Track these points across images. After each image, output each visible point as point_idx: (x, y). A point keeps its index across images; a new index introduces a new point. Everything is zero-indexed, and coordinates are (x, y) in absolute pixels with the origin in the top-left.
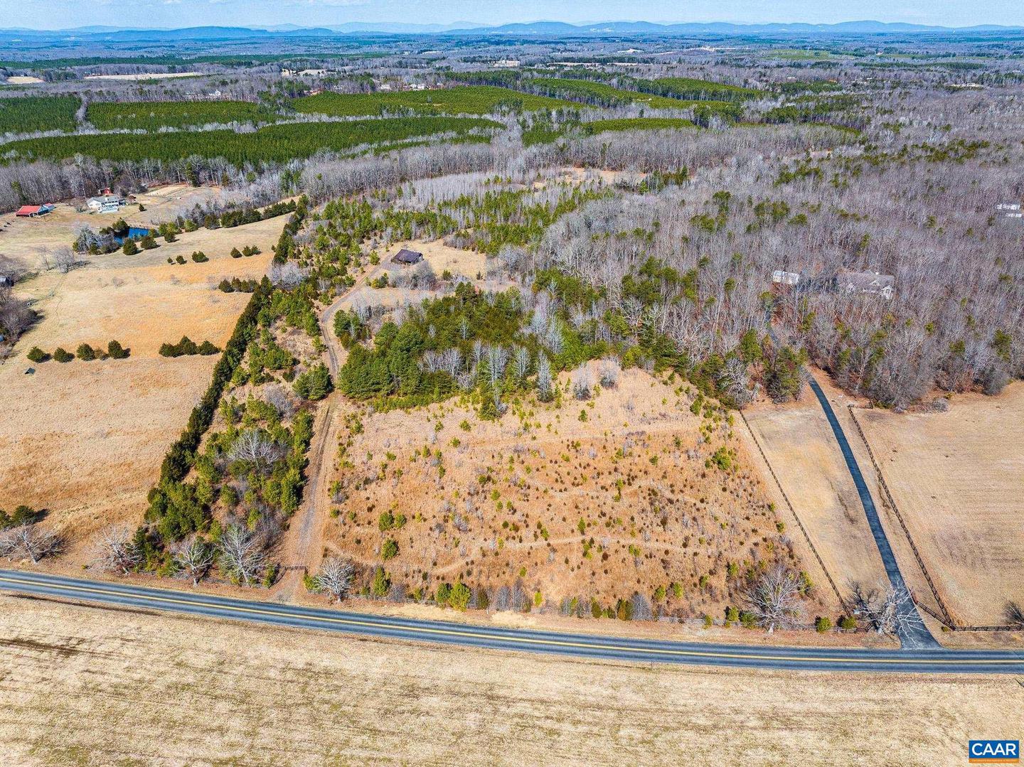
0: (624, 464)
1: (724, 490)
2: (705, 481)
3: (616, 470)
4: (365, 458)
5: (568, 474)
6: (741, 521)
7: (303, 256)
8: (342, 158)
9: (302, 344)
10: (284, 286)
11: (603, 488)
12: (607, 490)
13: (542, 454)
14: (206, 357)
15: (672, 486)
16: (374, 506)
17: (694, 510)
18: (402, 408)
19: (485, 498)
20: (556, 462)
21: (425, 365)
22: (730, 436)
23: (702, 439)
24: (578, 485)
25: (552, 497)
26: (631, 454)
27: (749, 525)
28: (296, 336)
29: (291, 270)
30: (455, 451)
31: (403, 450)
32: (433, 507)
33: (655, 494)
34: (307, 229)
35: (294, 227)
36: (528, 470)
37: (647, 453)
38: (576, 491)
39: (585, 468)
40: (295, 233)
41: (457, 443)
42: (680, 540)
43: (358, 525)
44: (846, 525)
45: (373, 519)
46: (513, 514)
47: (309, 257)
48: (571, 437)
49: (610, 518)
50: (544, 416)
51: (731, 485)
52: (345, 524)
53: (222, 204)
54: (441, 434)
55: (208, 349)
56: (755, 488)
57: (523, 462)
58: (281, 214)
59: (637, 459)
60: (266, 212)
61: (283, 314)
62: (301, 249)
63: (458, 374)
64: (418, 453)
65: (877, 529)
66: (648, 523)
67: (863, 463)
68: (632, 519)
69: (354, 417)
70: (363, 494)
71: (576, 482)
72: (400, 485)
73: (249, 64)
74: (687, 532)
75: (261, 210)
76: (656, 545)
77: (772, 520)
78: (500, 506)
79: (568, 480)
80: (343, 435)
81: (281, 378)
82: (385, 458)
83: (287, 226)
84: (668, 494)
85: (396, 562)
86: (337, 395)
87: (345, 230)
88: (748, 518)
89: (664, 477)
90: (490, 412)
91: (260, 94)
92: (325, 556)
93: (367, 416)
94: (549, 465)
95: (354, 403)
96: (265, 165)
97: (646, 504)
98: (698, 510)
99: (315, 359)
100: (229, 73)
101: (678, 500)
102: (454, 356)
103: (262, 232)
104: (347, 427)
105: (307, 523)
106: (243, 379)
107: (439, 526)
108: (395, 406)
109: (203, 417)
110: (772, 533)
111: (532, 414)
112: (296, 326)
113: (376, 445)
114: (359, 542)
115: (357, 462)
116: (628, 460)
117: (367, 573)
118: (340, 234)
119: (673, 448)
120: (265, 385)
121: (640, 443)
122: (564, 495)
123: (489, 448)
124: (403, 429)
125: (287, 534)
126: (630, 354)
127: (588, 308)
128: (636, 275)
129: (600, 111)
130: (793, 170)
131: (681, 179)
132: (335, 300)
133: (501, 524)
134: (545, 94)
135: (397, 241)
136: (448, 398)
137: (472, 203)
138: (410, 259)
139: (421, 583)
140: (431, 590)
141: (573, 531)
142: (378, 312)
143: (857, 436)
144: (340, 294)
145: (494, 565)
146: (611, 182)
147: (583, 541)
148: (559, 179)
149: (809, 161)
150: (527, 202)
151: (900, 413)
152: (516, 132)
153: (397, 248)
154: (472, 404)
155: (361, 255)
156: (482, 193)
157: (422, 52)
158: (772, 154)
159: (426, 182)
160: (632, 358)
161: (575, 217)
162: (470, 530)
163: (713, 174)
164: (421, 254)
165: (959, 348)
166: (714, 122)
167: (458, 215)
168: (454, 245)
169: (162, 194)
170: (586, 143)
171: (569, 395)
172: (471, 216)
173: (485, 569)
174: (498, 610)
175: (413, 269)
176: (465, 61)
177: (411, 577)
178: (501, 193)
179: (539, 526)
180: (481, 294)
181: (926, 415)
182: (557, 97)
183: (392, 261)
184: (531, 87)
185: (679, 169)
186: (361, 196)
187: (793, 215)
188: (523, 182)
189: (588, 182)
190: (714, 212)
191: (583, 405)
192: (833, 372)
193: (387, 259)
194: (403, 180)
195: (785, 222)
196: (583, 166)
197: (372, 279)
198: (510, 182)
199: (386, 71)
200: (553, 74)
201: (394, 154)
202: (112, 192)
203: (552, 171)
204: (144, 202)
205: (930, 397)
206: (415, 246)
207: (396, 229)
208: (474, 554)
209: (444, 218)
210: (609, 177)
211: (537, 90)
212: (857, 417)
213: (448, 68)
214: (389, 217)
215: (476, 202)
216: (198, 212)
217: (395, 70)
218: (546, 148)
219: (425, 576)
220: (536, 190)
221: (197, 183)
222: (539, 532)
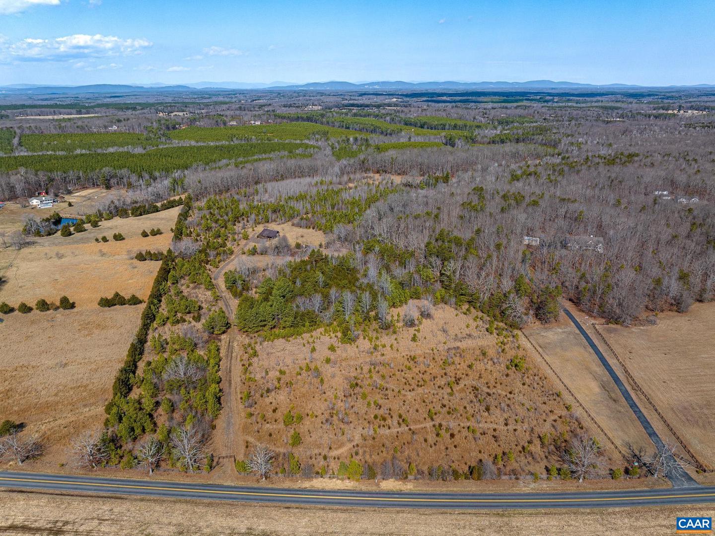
0: (450, 370)
1: (524, 384)
2: (509, 379)
3: (445, 374)
4: (264, 374)
5: (413, 378)
7: (194, 235)
10: (183, 255)
11: (439, 387)
12: (442, 389)
13: (392, 365)
14: (133, 306)
15: (487, 383)
16: (276, 409)
18: (284, 337)
19: (357, 399)
20: (402, 371)
21: (298, 306)
22: (518, 348)
23: (500, 350)
24: (421, 386)
25: (405, 395)
26: (453, 363)
27: (547, 408)
28: (197, 290)
29: (187, 245)
30: (328, 366)
31: (290, 367)
32: (319, 407)
33: (477, 390)
34: (194, 217)
35: (184, 216)
36: (383, 377)
37: (465, 362)
38: (420, 390)
39: (423, 374)
40: (186, 219)
41: (328, 361)
42: (502, 421)
43: (268, 423)
44: (611, 403)
45: (277, 418)
46: (379, 409)
47: (198, 235)
48: (409, 354)
49: (449, 408)
50: (386, 339)
51: (527, 381)
52: (258, 423)
53: (129, 201)
54: (315, 355)
55: (135, 301)
56: (544, 382)
57: (378, 372)
58: (173, 207)
59: (458, 367)
60: (162, 205)
61: (186, 275)
62: (192, 230)
63: (321, 312)
64: (301, 369)
65: (633, 406)
66: (476, 410)
67: (612, 362)
68: (465, 408)
69: (250, 345)
70: (268, 400)
71: (420, 384)
72: (292, 392)
73: (134, 109)
74: (505, 416)
75: (159, 205)
76: (486, 426)
77: (562, 403)
78: (369, 404)
79: (413, 382)
80: (243, 359)
81: (191, 320)
82: (278, 373)
83: (181, 214)
84: (486, 389)
85: (301, 449)
86: (234, 330)
87: (222, 216)
88: (545, 403)
89: (480, 377)
90: (348, 337)
91: (146, 127)
92: (247, 447)
93: (259, 344)
94: (397, 373)
95: (248, 336)
96: (157, 174)
97: (472, 397)
98: (509, 399)
99: (214, 305)
100: (121, 114)
101: (494, 393)
102: (318, 299)
103: (162, 219)
104: (246, 353)
105: (229, 423)
106: (163, 321)
107: (327, 421)
108: (278, 337)
109: (137, 349)
110: (564, 412)
111: (377, 338)
112: (196, 283)
113: (270, 365)
114: (270, 435)
115: (258, 377)
116: (453, 367)
117: (281, 458)
118: (218, 220)
119: (481, 357)
120: (180, 325)
121: (458, 355)
122: (413, 393)
123: (352, 363)
124: (287, 352)
125: (215, 432)
126: (438, 295)
127: (403, 264)
128: (433, 242)
129: (382, 137)
130: (519, 173)
131: (446, 179)
132: (222, 264)
133: (373, 416)
134: (343, 127)
135: (259, 223)
136: (315, 329)
137: (308, 197)
138: (271, 235)
139: (323, 463)
140: (330, 468)
141: (425, 419)
142: (254, 271)
143: (603, 344)
144: (224, 260)
145: (374, 446)
146: (399, 182)
147: (434, 426)
148: (364, 181)
149: (528, 166)
150: (345, 196)
151: (627, 327)
152: (328, 151)
153: (260, 229)
154: (333, 333)
155: (235, 233)
156: (314, 191)
157: (253, 100)
158: (504, 162)
159: (274, 184)
160: (439, 297)
161: (381, 205)
162: (351, 422)
163: (467, 176)
164: (278, 232)
165: (658, 282)
166: (459, 143)
167: (299, 206)
168: (299, 226)
169: (84, 194)
170: (379, 157)
171: (401, 324)
172: (309, 206)
173: (367, 450)
174: (383, 479)
175: (275, 241)
176: (285, 106)
177: (314, 459)
178: (327, 190)
179: (400, 416)
180: (326, 257)
181: (645, 328)
182: (351, 129)
183: (258, 237)
184: (333, 123)
185: (443, 173)
186: (229, 194)
187: (527, 200)
188: (340, 183)
189: (384, 182)
190: (475, 200)
191: (412, 331)
192: (576, 301)
193: (254, 235)
194: (256, 183)
195: (524, 205)
196: (378, 172)
197: (246, 250)
198: (331, 183)
199: (232, 113)
200: (346, 114)
201: (249, 166)
202: (47, 193)
203: (358, 176)
204: (71, 201)
205: (644, 315)
206: (273, 227)
207: (257, 215)
208: (357, 439)
209: (291, 207)
210: (398, 180)
211: (337, 124)
212: (600, 331)
213: (273, 111)
214: (252, 208)
215: (311, 197)
216: (113, 206)
217: (238, 112)
218: (352, 161)
219: (325, 458)
220: (350, 188)
221: (108, 187)
222: (401, 421)
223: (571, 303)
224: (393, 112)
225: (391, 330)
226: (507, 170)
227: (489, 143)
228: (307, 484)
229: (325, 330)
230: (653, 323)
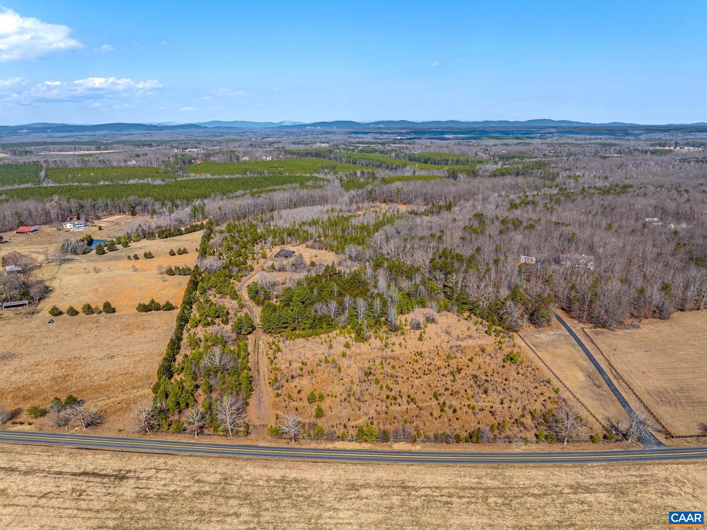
0: (453, 362)
1: (518, 373)
2: (505, 369)
3: (449, 366)
4: (288, 365)
5: (420, 369)
6: (532, 389)
7: (217, 254)
8: (229, 198)
9: (229, 303)
10: (208, 271)
11: (443, 375)
12: (446, 376)
13: (401, 359)
14: (166, 312)
15: (485, 373)
16: (301, 390)
17: (502, 385)
18: (304, 337)
19: (371, 384)
20: (410, 363)
21: (315, 311)
22: (514, 346)
23: (497, 348)
24: (427, 374)
25: (413, 382)
26: (456, 357)
27: (538, 392)
28: (223, 299)
29: (211, 262)
30: (344, 359)
31: (311, 360)
32: (338, 389)
33: (477, 377)
34: (216, 239)
35: (207, 237)
36: (394, 367)
37: (466, 356)
38: (426, 377)
39: (429, 365)
40: (209, 241)
41: (344, 355)
42: (498, 401)
43: (294, 401)
44: (595, 388)
45: (302, 398)
46: (391, 391)
47: (221, 254)
48: (416, 350)
49: (452, 391)
50: (395, 339)
51: (521, 371)
52: (285, 401)
53: (154, 226)
54: (332, 351)
55: (169, 307)
56: (536, 372)
57: (389, 364)
58: (195, 231)
59: (460, 360)
60: (186, 229)
61: (212, 287)
62: (215, 250)
63: (336, 317)
64: (321, 361)
65: (614, 390)
66: (476, 393)
67: (597, 357)
68: (466, 391)
69: (274, 343)
70: (292, 385)
71: (426, 373)
72: (314, 379)
73: (150, 145)
74: (501, 397)
75: (183, 229)
76: (484, 404)
77: (551, 388)
78: (381, 388)
79: (420, 373)
80: (269, 353)
81: (220, 323)
82: (300, 365)
83: (204, 236)
84: (484, 377)
85: (323, 419)
86: (259, 332)
87: (241, 238)
88: (536, 388)
89: (479, 368)
90: (361, 337)
91: (164, 162)
92: (277, 418)
93: (282, 342)
94: (406, 365)
95: (271, 336)
96: (179, 202)
97: (472, 382)
98: (505, 384)
99: (240, 312)
100: (138, 150)
101: (491, 380)
102: (333, 305)
103: (187, 241)
104: (271, 349)
105: (260, 401)
106: (196, 323)
107: (345, 400)
108: (298, 336)
109: (175, 345)
110: (553, 395)
111: (387, 338)
112: (222, 294)
113: (292, 358)
114: (297, 409)
115: (283, 367)
116: (455, 361)
117: (307, 426)
118: (238, 241)
119: (480, 353)
120: (210, 327)
121: (460, 351)
122: (419, 380)
123: (365, 357)
124: (307, 349)
125: (248, 408)
126: (442, 303)
127: (410, 278)
128: (437, 259)
129: (387, 171)
130: (518, 202)
131: (449, 207)
132: (244, 279)
133: (385, 397)
134: (350, 162)
135: (276, 245)
136: (331, 331)
137: (320, 223)
138: (287, 255)
139: (342, 430)
140: (350, 434)
141: (431, 399)
142: (274, 285)
143: (590, 343)
144: (246, 276)
145: (386, 419)
146: (405, 211)
147: (439, 404)
148: (372, 209)
149: (527, 196)
150: (355, 222)
151: (613, 330)
152: (337, 183)
153: (277, 249)
154: (348, 334)
155: (254, 253)
156: (325, 218)
157: (263, 138)
158: (503, 193)
159: (288, 211)
160: (443, 305)
161: (388, 228)
162: (366, 401)
163: (469, 205)
164: (294, 252)
165: (642, 291)
166: (461, 176)
167: (312, 230)
168: (313, 247)
169: (112, 220)
170: (385, 188)
171: (408, 327)
172: (321, 231)
173: (381, 421)
174: (395, 442)
175: (292, 260)
176: (294, 143)
177: (335, 427)
178: (338, 217)
179: (409, 396)
180: (340, 272)
181: (629, 331)
182: (358, 164)
183: (275, 256)
184: (341, 158)
185: (446, 203)
186: (247, 220)
187: (525, 224)
188: (349, 211)
189: (391, 210)
190: (476, 224)
191: (418, 332)
192: (568, 310)
193: (271, 255)
194: (272, 210)
195: (522, 228)
196: (385, 202)
197: (265, 267)
198: (341, 211)
199: (244, 149)
200: (353, 150)
201: (264, 195)
202: (78, 218)
203: (366, 205)
204: (101, 225)
205: (629, 321)
206: (289, 248)
207: (274, 238)
208: (372, 413)
209: (304, 231)
210: (403, 208)
211: (344, 160)
212: (588, 333)
213: (283, 148)
214: (268, 231)
215: (323, 223)
216: (140, 229)
217: (249, 149)
218: (360, 192)
219: (345, 427)
220: (359, 216)
221: (134, 213)
222: (410, 400)
223: (563, 311)
224: (398, 148)
225: (400, 332)
226: (507, 200)
227: (490, 176)
228: (330, 446)
229: (341, 331)
230: (638, 327)
